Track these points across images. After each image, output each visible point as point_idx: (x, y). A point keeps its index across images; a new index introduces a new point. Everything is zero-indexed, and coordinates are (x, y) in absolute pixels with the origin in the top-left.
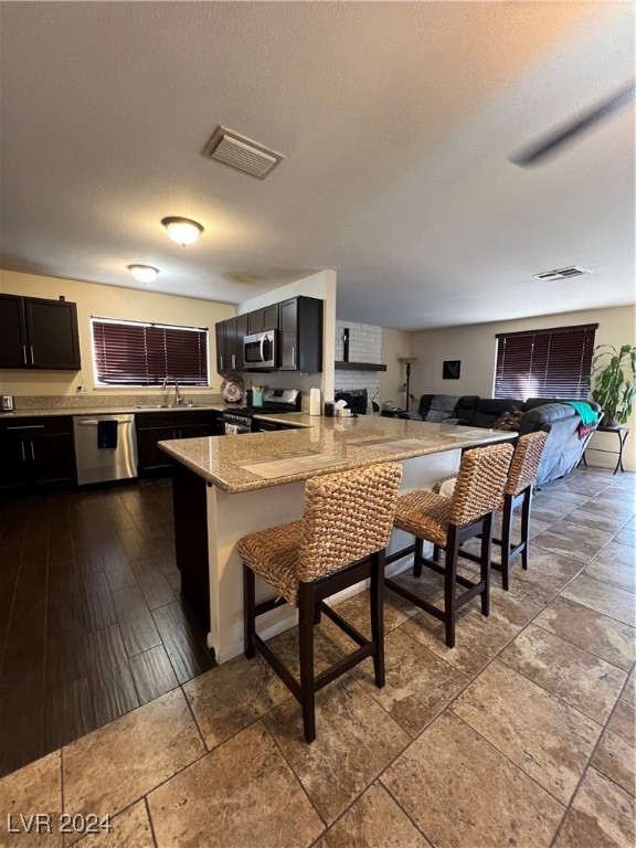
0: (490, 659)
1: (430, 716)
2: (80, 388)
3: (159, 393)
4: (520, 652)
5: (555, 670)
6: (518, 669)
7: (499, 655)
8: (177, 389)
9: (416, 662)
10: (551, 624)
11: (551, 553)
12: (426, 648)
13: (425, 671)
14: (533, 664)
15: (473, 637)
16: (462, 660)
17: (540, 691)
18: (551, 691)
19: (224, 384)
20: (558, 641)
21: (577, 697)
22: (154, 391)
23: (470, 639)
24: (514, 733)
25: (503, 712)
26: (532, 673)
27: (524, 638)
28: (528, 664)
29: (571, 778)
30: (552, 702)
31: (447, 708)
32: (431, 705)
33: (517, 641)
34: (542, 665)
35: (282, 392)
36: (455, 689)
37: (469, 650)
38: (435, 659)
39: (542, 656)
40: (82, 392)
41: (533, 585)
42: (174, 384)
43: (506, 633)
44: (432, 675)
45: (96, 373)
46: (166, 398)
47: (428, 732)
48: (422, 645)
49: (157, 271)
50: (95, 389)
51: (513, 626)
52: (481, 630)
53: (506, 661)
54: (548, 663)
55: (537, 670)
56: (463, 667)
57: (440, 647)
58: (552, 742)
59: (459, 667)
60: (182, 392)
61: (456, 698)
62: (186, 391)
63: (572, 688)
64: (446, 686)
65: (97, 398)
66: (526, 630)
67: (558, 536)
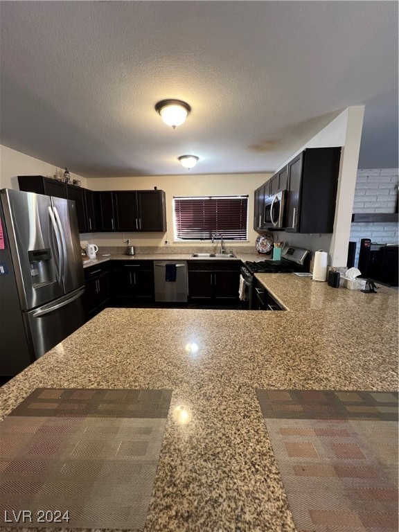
2: (166, 242)
3: (211, 245)
8: (222, 242)
19: (259, 238)
22: (208, 244)
35: (294, 250)
40: (167, 245)
42: (220, 239)
45: (176, 232)
46: (215, 249)
49: (197, 158)
50: (174, 243)
60: (226, 245)
62: (229, 244)
65: (175, 248)
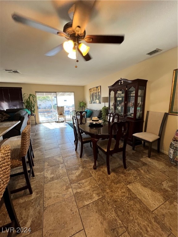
0: (43, 185)
1: (41, 216)
4: (47, 177)
5: (55, 174)
6: (50, 181)
7: (44, 182)
9: (25, 210)
10: (48, 166)
11: (36, 150)
12: (25, 201)
13: (30, 208)
14: (51, 177)
15: (35, 185)
16: (37, 193)
17: (56, 181)
18: (57, 179)
20: (51, 168)
21: (61, 175)
23: (35, 186)
24: (59, 195)
25: (54, 193)
26: (52, 179)
27: (46, 173)
28: (51, 178)
29: (70, 190)
30: (59, 180)
31: (43, 208)
32: (39, 214)
33: (45, 175)
34: (53, 175)
36: (41, 202)
37: (37, 189)
38: (30, 202)
39: (51, 174)
41: (38, 160)
43: (42, 176)
44: (33, 207)
47: (44, 220)
48: (23, 203)
51: (42, 173)
52: (36, 181)
53: (46, 182)
54: (53, 174)
55: (53, 177)
56: (39, 194)
57: (29, 197)
58: (65, 187)
59: (38, 196)
61: (44, 203)
63: (60, 174)
64: (39, 204)
66: (45, 171)
67: (35, 145)
